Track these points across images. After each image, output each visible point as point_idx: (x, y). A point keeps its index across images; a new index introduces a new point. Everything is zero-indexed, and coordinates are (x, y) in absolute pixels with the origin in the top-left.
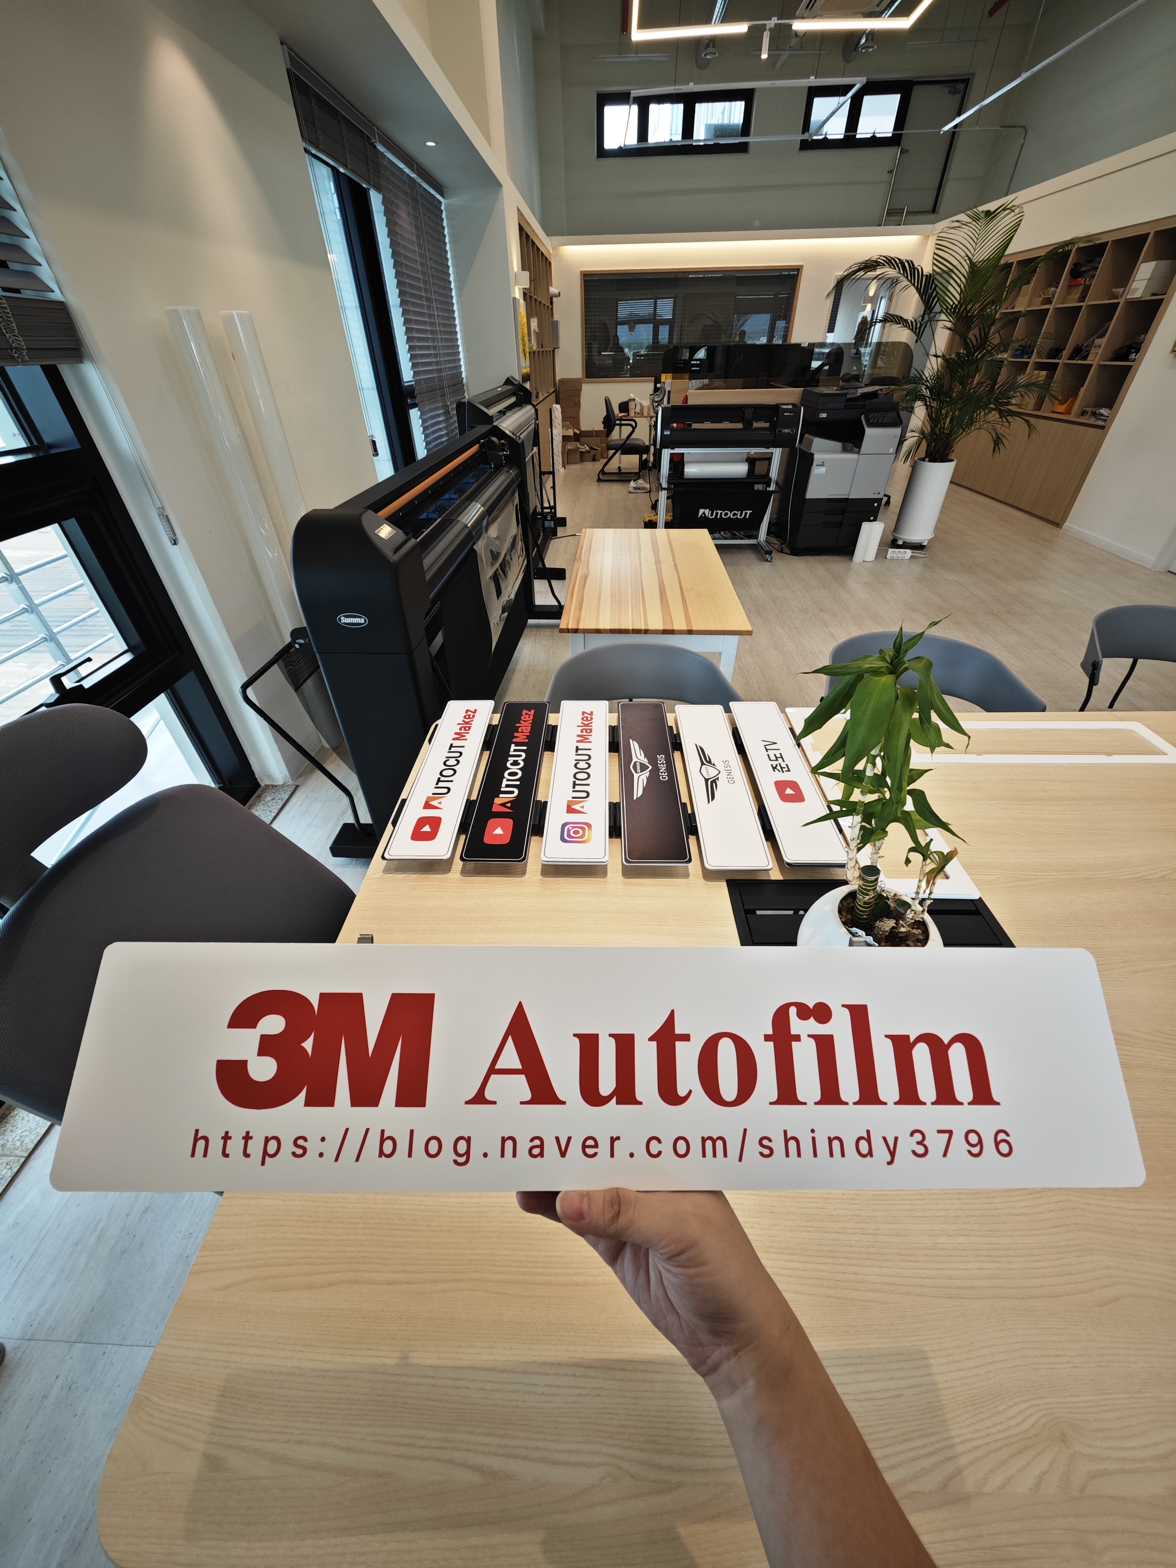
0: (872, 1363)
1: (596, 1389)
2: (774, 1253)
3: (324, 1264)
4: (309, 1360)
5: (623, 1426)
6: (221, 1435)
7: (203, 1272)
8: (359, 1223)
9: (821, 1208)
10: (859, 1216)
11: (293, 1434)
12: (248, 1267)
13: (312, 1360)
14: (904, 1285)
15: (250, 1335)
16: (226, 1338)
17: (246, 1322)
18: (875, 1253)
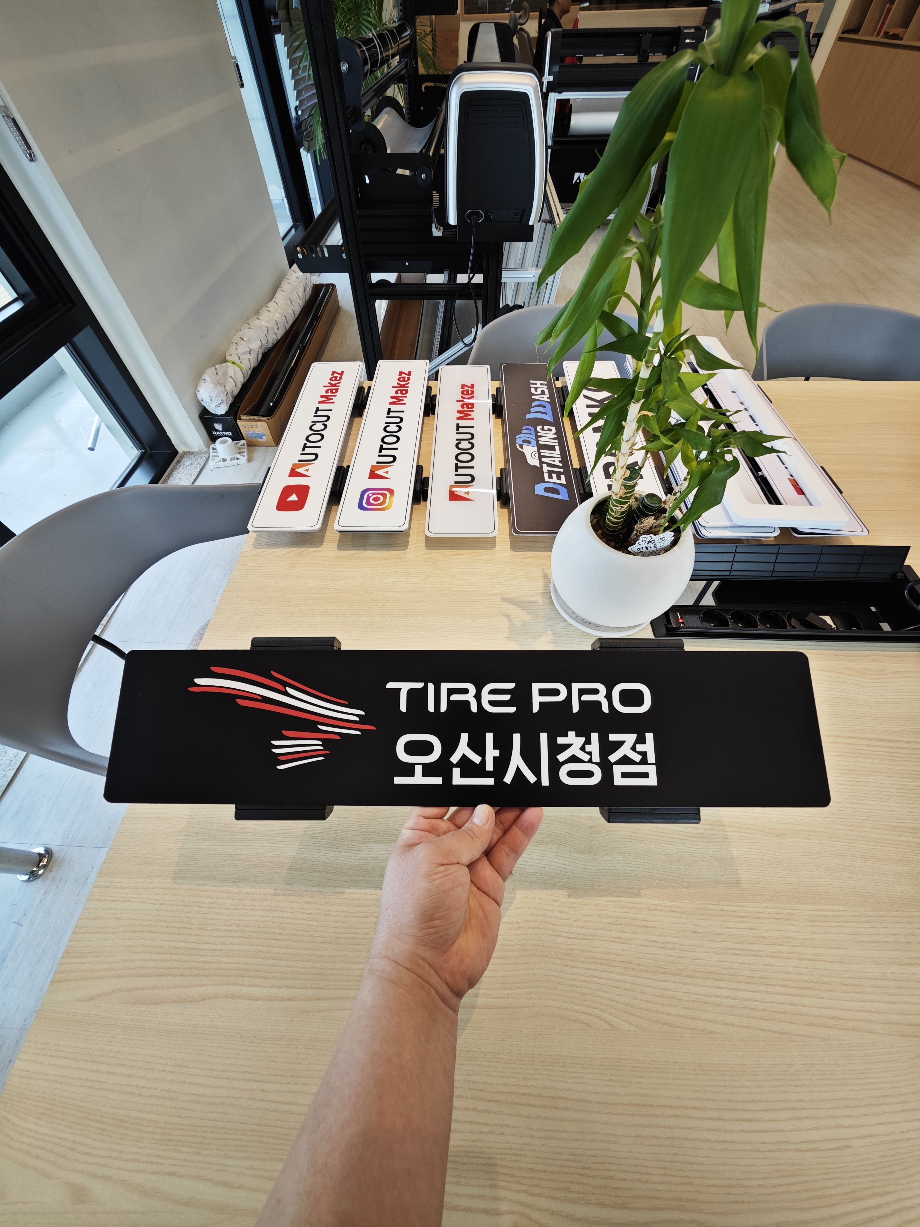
0: (814, 1108)
1: (501, 1126)
2: (699, 978)
3: (197, 975)
4: (181, 1082)
5: (531, 1170)
6: (85, 1163)
7: (67, 980)
8: (235, 931)
9: (752, 929)
10: (796, 939)
11: (164, 1164)
12: (114, 977)
13: (184, 1082)
14: (849, 1020)
15: (117, 1052)
16: (91, 1054)
17: (113, 1037)
18: (815, 981)
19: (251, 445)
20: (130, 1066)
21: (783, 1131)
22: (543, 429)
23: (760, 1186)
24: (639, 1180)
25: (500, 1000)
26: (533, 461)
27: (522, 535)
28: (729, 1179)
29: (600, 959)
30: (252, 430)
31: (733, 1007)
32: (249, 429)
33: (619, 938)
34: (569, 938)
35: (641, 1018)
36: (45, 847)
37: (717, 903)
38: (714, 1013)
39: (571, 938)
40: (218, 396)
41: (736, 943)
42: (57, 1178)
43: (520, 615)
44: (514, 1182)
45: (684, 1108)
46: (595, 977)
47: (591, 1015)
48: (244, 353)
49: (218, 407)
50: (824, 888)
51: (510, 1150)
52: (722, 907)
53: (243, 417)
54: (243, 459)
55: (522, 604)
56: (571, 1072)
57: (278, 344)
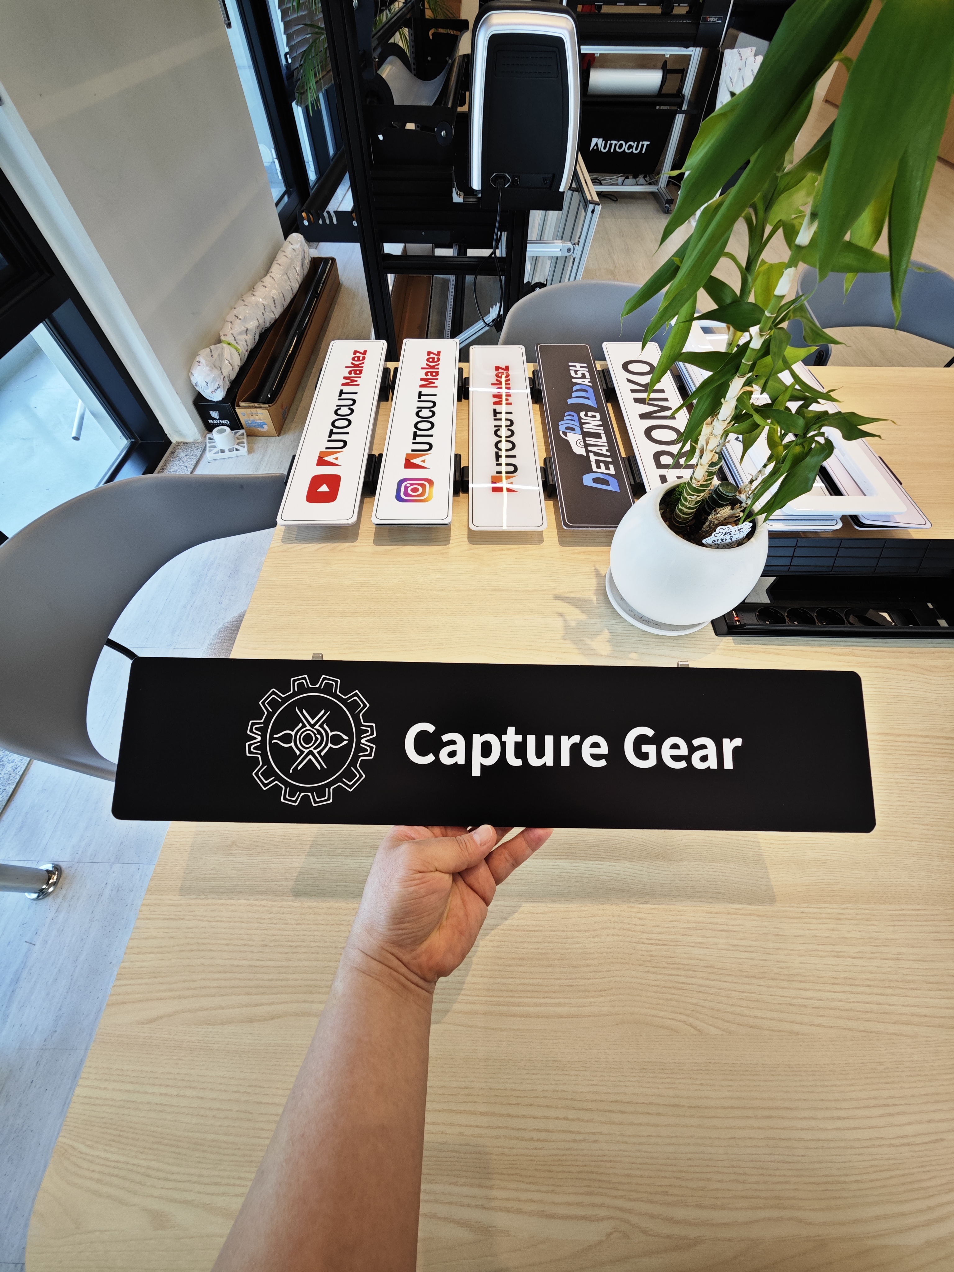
0: (906, 1104)
1: (593, 1134)
2: (783, 980)
3: (263, 994)
4: (257, 1103)
5: (628, 1176)
6: (162, 1188)
7: (123, 1003)
8: (300, 947)
9: (833, 930)
10: (878, 939)
12: (175, 998)
13: (261, 1103)
14: (935, 1017)
15: (186, 1074)
16: (157, 1078)
17: (179, 1059)
18: (899, 980)
19: (252, 434)
20: (201, 1089)
21: (877, 1127)
22: (586, 415)
23: (857, 1181)
24: (738, 1181)
25: (584, 1008)
26: (579, 450)
27: (573, 529)
28: (827, 1176)
29: (683, 964)
30: (252, 418)
31: (819, 1008)
32: (249, 417)
33: (699, 943)
34: (649, 944)
35: (728, 1022)
36: (53, 864)
37: (795, 905)
38: (801, 1014)
39: (652, 944)
40: (214, 380)
41: (818, 945)
42: (135, 1205)
43: (575, 615)
44: (611, 1189)
45: (777, 1108)
46: (679, 983)
47: (677, 1020)
48: (240, 333)
49: (214, 393)
50: (903, 888)
51: (605, 1157)
52: (802, 910)
53: (242, 404)
54: (243, 450)
55: (577, 603)
56: (661, 1078)
57: (276, 324)
